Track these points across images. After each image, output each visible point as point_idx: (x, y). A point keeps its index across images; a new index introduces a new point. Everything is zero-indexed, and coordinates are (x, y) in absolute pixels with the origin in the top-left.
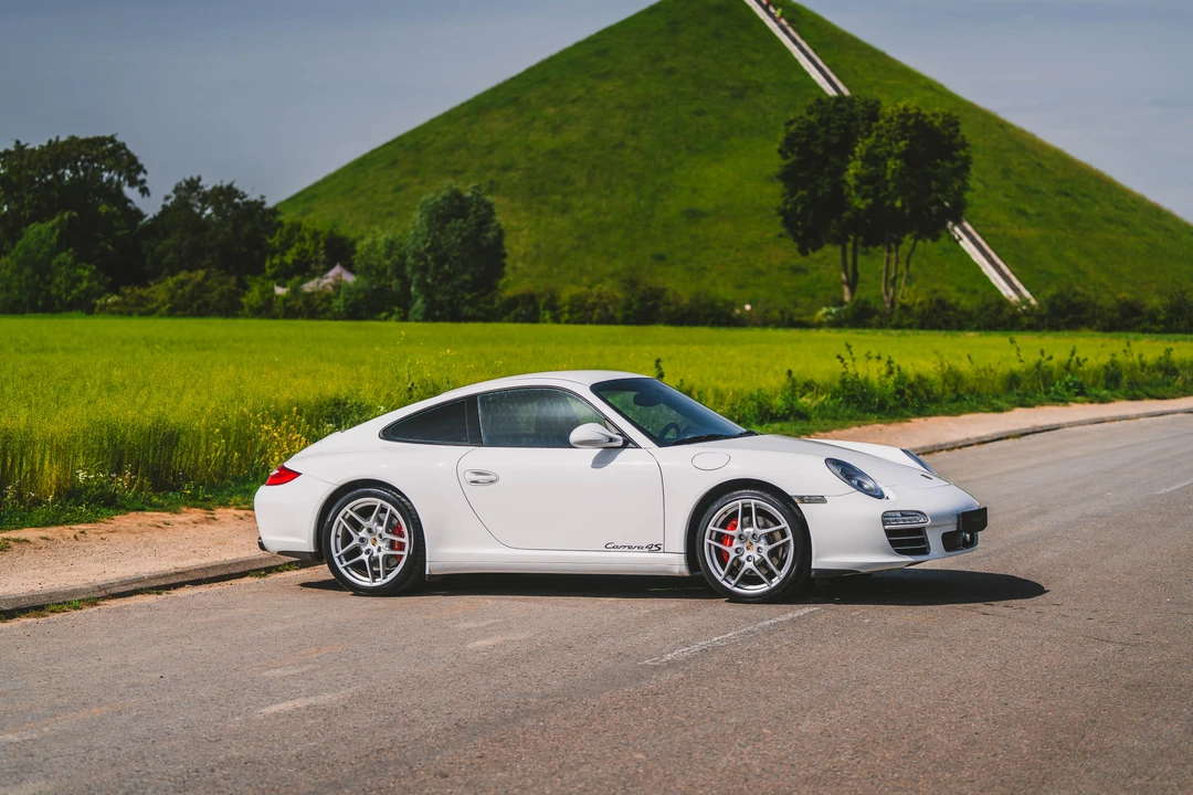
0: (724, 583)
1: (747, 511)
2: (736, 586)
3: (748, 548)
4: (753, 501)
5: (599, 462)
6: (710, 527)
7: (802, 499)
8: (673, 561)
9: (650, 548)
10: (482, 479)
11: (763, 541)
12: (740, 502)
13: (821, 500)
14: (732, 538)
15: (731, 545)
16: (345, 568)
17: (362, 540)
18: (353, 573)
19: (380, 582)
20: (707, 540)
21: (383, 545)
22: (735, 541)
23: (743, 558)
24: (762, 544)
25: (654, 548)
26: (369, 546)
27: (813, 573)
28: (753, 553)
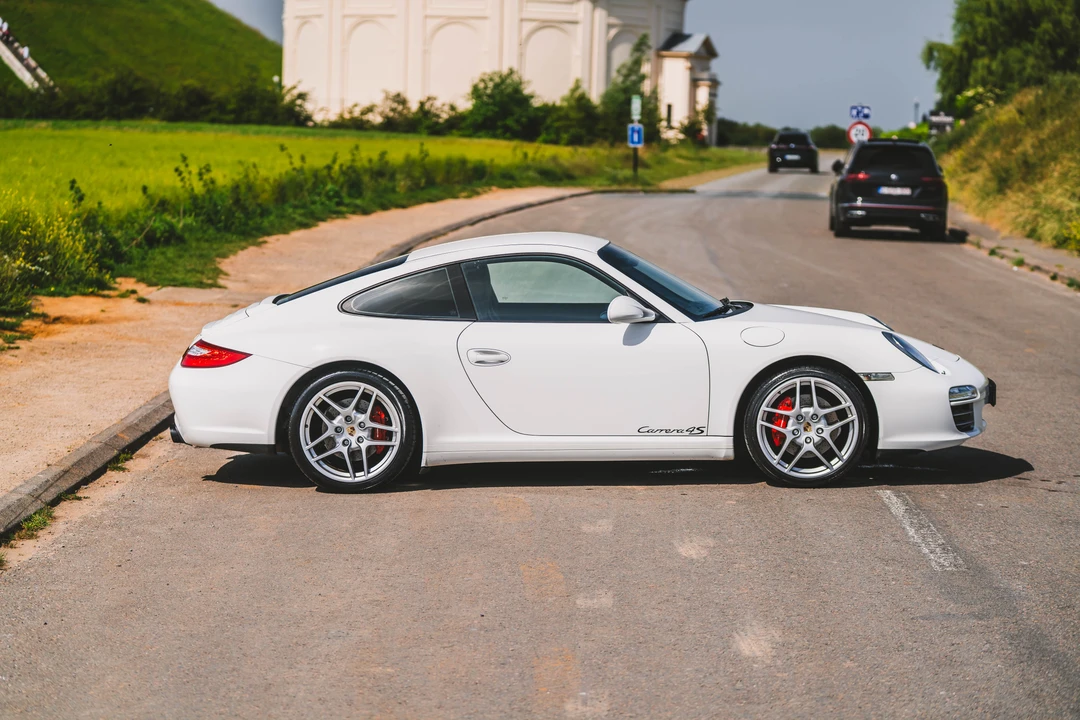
0: (779, 467)
1: (806, 389)
2: (791, 470)
3: (805, 429)
4: (813, 380)
5: (631, 339)
6: (764, 408)
7: (869, 376)
8: (720, 445)
9: (691, 432)
10: (490, 358)
11: (823, 421)
12: (798, 381)
13: (888, 377)
14: (787, 418)
15: (785, 426)
16: (317, 461)
17: (338, 430)
18: (326, 466)
19: (361, 477)
20: (760, 422)
21: (365, 434)
22: (790, 422)
23: (801, 440)
24: (822, 424)
25: (696, 431)
26: (346, 436)
27: (878, 455)
28: (812, 434)
